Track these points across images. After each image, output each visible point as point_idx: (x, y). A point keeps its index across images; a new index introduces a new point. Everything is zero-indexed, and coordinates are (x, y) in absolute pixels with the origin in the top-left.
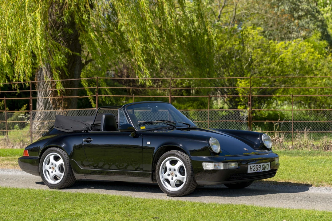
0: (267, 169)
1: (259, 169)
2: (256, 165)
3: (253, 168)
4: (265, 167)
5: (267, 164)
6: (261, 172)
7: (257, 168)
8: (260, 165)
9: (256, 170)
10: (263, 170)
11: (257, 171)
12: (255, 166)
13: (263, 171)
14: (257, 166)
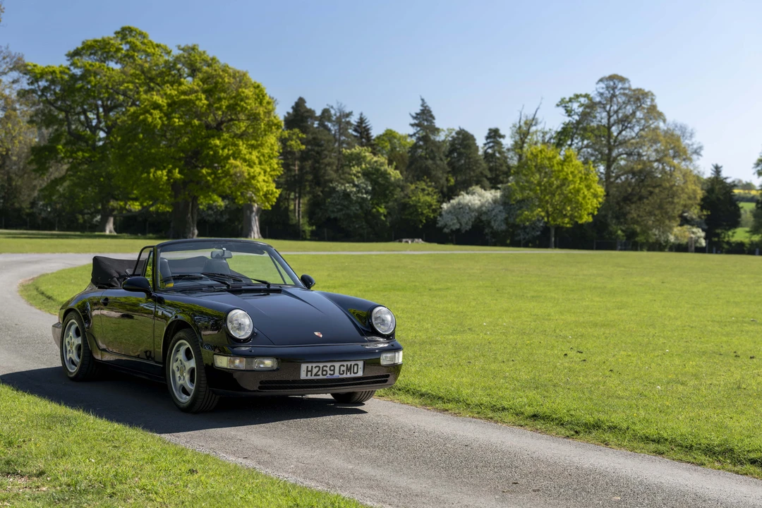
2: (321, 365)
3: (315, 371)
7: (326, 371)
11: (325, 377)
13: (341, 376)
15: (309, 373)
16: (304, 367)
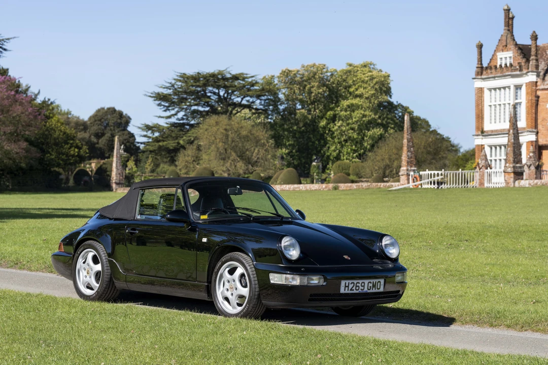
0: (379, 289)
1: (363, 288)
3: (351, 286)
4: (374, 286)
5: (377, 280)
6: (367, 294)
7: (358, 286)
8: (364, 283)
9: (356, 290)
10: (368, 289)
11: (357, 292)
12: (354, 283)
13: (369, 291)
14: (359, 283)
15: (347, 288)
16: (343, 283)
